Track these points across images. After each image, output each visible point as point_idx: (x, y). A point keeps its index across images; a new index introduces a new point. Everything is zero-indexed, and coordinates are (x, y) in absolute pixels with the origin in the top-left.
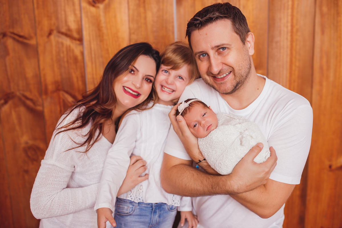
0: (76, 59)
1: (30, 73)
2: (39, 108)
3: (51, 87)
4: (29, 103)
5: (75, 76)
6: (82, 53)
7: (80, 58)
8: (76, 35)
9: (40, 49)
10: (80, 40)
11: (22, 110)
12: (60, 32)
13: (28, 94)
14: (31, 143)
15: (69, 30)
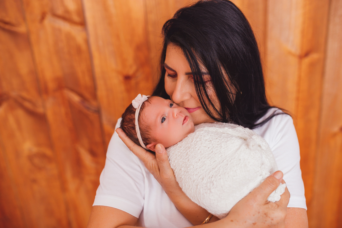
0: (79, 50)
1: (24, 68)
2: (40, 110)
3: (51, 85)
4: (27, 105)
5: (80, 69)
6: (87, 41)
7: (84, 47)
8: (76, 18)
9: (33, 38)
10: (83, 24)
11: (20, 113)
12: (55, 15)
13: (24, 94)
14: (35, 150)
15: (67, 11)
